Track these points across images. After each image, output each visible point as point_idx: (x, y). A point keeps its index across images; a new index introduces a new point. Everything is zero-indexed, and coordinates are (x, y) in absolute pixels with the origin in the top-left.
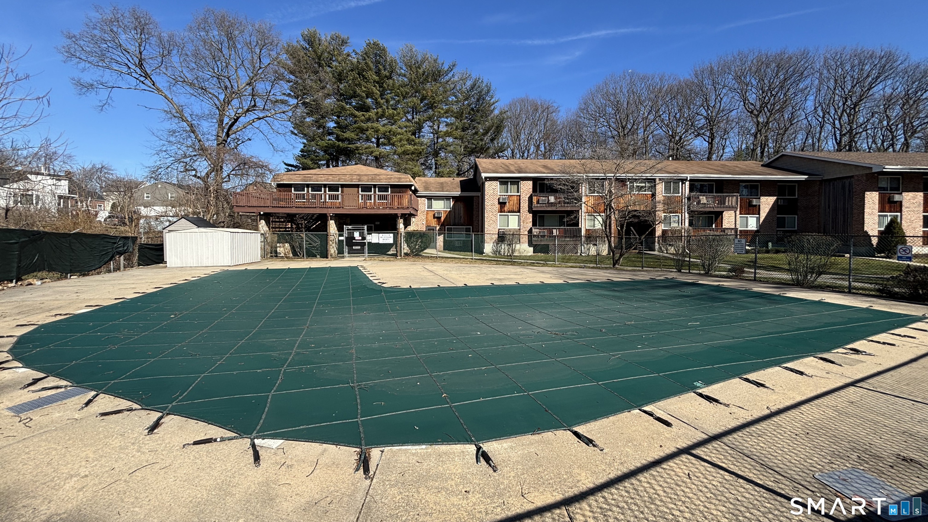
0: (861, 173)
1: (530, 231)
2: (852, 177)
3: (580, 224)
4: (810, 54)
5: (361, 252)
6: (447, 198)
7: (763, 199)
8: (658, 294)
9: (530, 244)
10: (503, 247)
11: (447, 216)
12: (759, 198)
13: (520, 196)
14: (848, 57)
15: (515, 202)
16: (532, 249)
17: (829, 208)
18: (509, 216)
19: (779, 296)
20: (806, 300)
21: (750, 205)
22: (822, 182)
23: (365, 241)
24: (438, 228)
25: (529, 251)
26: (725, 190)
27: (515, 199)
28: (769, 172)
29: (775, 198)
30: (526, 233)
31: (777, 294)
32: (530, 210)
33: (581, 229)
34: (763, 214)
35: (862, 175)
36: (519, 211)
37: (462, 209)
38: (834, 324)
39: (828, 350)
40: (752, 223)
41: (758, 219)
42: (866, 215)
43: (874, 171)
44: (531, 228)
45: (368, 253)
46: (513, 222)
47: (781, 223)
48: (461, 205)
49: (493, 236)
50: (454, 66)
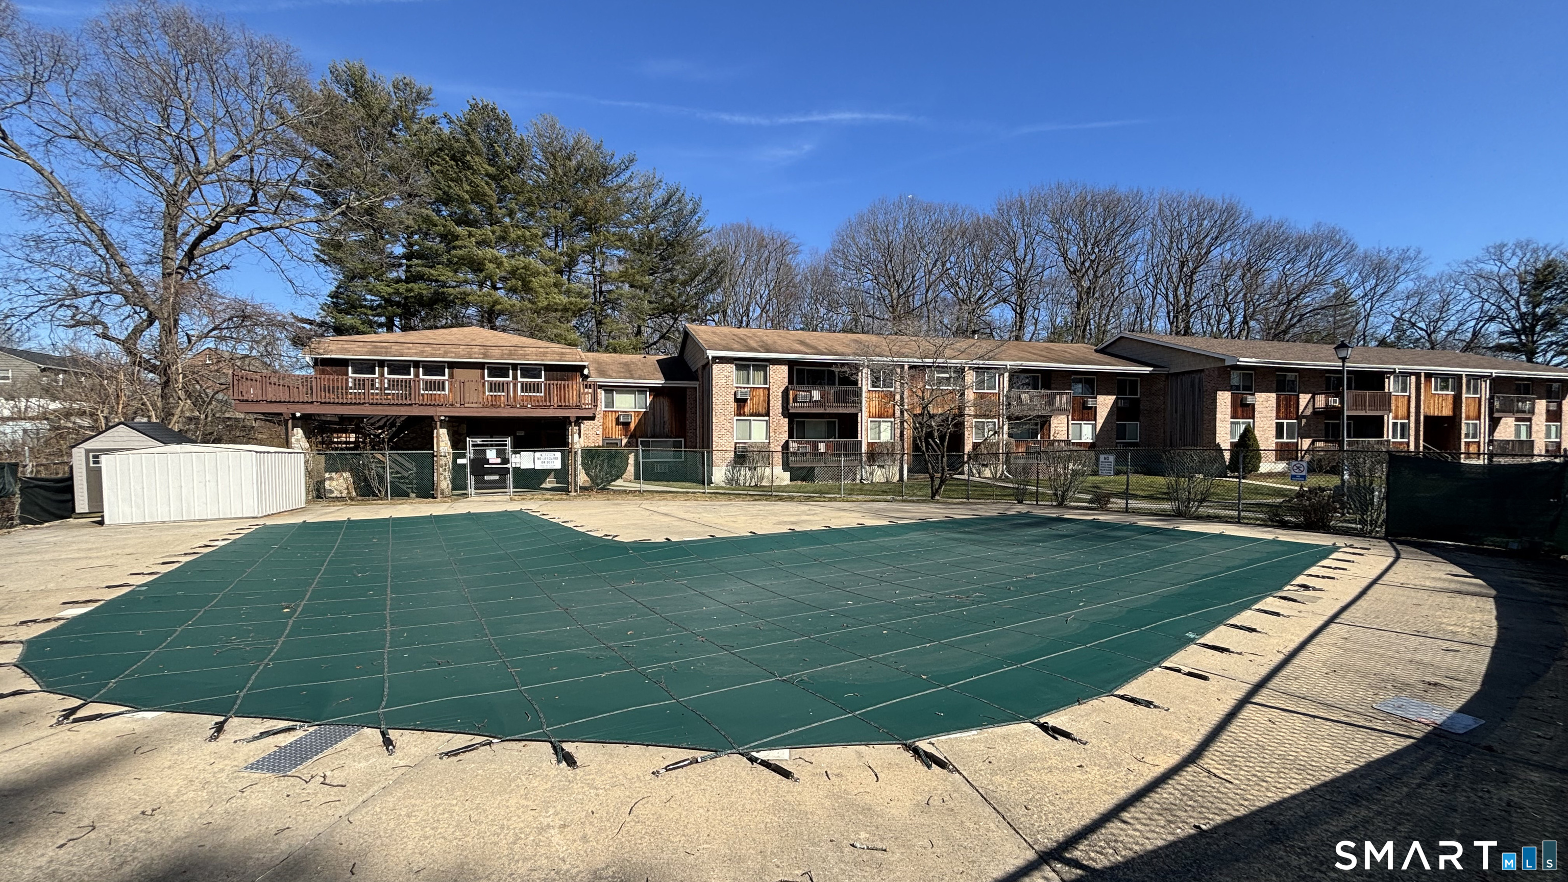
0: (1212, 366)
1: (786, 446)
2: (1202, 371)
3: (859, 435)
4: (1144, 197)
5: (500, 485)
6: (641, 390)
7: (1101, 399)
8: (1026, 535)
9: (786, 467)
10: (743, 473)
11: (640, 420)
12: (1096, 398)
13: (768, 389)
14: (1186, 205)
15: (761, 398)
16: (788, 475)
17: (1176, 412)
18: (753, 422)
19: (1173, 530)
20: (1206, 534)
21: (1085, 407)
22: (1168, 376)
23: (508, 466)
24: (624, 441)
25: (784, 478)
26: (1053, 386)
27: (762, 394)
28: (1107, 361)
29: (1114, 397)
30: (780, 449)
31: (1171, 527)
32: (786, 412)
33: (861, 442)
34: (1100, 421)
35: (1214, 369)
36: (768, 414)
37: (666, 408)
38: (1259, 560)
39: (1280, 588)
40: (1087, 433)
41: (1094, 427)
42: (1218, 421)
43: (1227, 364)
44: (787, 442)
45: (514, 488)
46: (758, 432)
47: (1121, 432)
48: (665, 403)
49: (727, 455)
50: (631, 161)
